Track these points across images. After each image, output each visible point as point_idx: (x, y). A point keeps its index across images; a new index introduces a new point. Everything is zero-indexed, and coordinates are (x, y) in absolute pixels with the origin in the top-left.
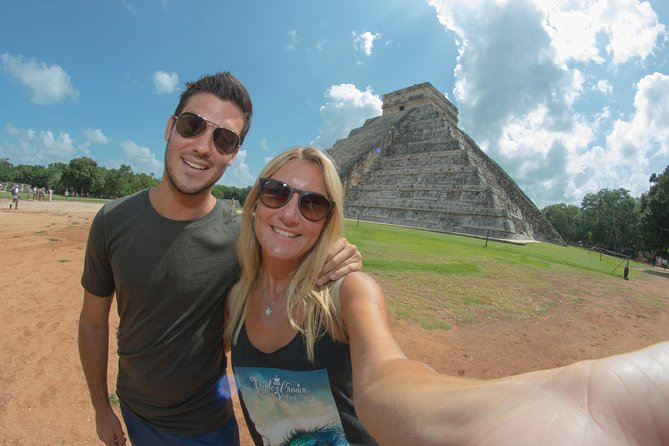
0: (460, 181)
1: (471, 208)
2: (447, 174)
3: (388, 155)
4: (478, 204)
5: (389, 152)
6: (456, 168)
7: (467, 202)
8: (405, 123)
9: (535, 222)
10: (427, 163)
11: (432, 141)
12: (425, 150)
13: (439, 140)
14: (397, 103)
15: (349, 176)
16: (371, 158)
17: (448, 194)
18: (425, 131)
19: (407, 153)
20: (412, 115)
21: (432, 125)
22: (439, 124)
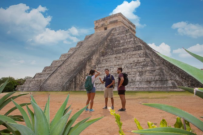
0: (144, 66)
1: (153, 78)
2: (137, 63)
3: (103, 56)
4: (156, 75)
5: (103, 54)
6: (141, 59)
7: (150, 75)
8: (109, 38)
9: (188, 81)
10: (125, 59)
11: (126, 47)
12: (123, 52)
13: (130, 46)
14: (102, 25)
15: (85, 68)
16: (95, 58)
17: (140, 72)
18: (122, 42)
19: (113, 54)
20: (113, 32)
21: (125, 38)
22: (128, 37)
